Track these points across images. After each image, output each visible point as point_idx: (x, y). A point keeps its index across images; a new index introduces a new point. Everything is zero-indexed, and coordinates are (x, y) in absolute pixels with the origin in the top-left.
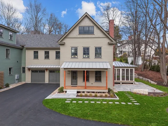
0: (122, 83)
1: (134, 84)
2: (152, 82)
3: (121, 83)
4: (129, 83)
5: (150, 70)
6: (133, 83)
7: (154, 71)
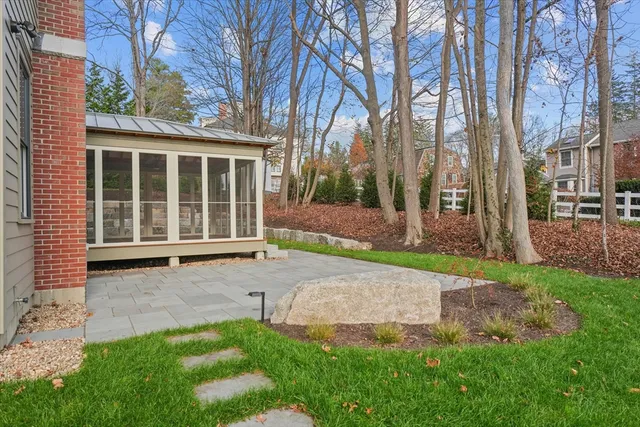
0: (184, 260)
1: (260, 256)
2: (347, 243)
3: (174, 262)
4: (232, 256)
5: (314, 200)
6: (253, 255)
7: (330, 202)
